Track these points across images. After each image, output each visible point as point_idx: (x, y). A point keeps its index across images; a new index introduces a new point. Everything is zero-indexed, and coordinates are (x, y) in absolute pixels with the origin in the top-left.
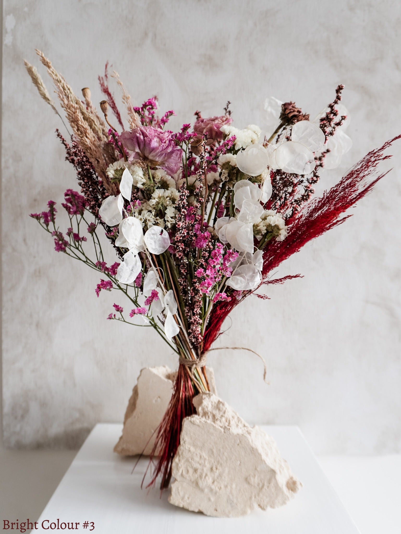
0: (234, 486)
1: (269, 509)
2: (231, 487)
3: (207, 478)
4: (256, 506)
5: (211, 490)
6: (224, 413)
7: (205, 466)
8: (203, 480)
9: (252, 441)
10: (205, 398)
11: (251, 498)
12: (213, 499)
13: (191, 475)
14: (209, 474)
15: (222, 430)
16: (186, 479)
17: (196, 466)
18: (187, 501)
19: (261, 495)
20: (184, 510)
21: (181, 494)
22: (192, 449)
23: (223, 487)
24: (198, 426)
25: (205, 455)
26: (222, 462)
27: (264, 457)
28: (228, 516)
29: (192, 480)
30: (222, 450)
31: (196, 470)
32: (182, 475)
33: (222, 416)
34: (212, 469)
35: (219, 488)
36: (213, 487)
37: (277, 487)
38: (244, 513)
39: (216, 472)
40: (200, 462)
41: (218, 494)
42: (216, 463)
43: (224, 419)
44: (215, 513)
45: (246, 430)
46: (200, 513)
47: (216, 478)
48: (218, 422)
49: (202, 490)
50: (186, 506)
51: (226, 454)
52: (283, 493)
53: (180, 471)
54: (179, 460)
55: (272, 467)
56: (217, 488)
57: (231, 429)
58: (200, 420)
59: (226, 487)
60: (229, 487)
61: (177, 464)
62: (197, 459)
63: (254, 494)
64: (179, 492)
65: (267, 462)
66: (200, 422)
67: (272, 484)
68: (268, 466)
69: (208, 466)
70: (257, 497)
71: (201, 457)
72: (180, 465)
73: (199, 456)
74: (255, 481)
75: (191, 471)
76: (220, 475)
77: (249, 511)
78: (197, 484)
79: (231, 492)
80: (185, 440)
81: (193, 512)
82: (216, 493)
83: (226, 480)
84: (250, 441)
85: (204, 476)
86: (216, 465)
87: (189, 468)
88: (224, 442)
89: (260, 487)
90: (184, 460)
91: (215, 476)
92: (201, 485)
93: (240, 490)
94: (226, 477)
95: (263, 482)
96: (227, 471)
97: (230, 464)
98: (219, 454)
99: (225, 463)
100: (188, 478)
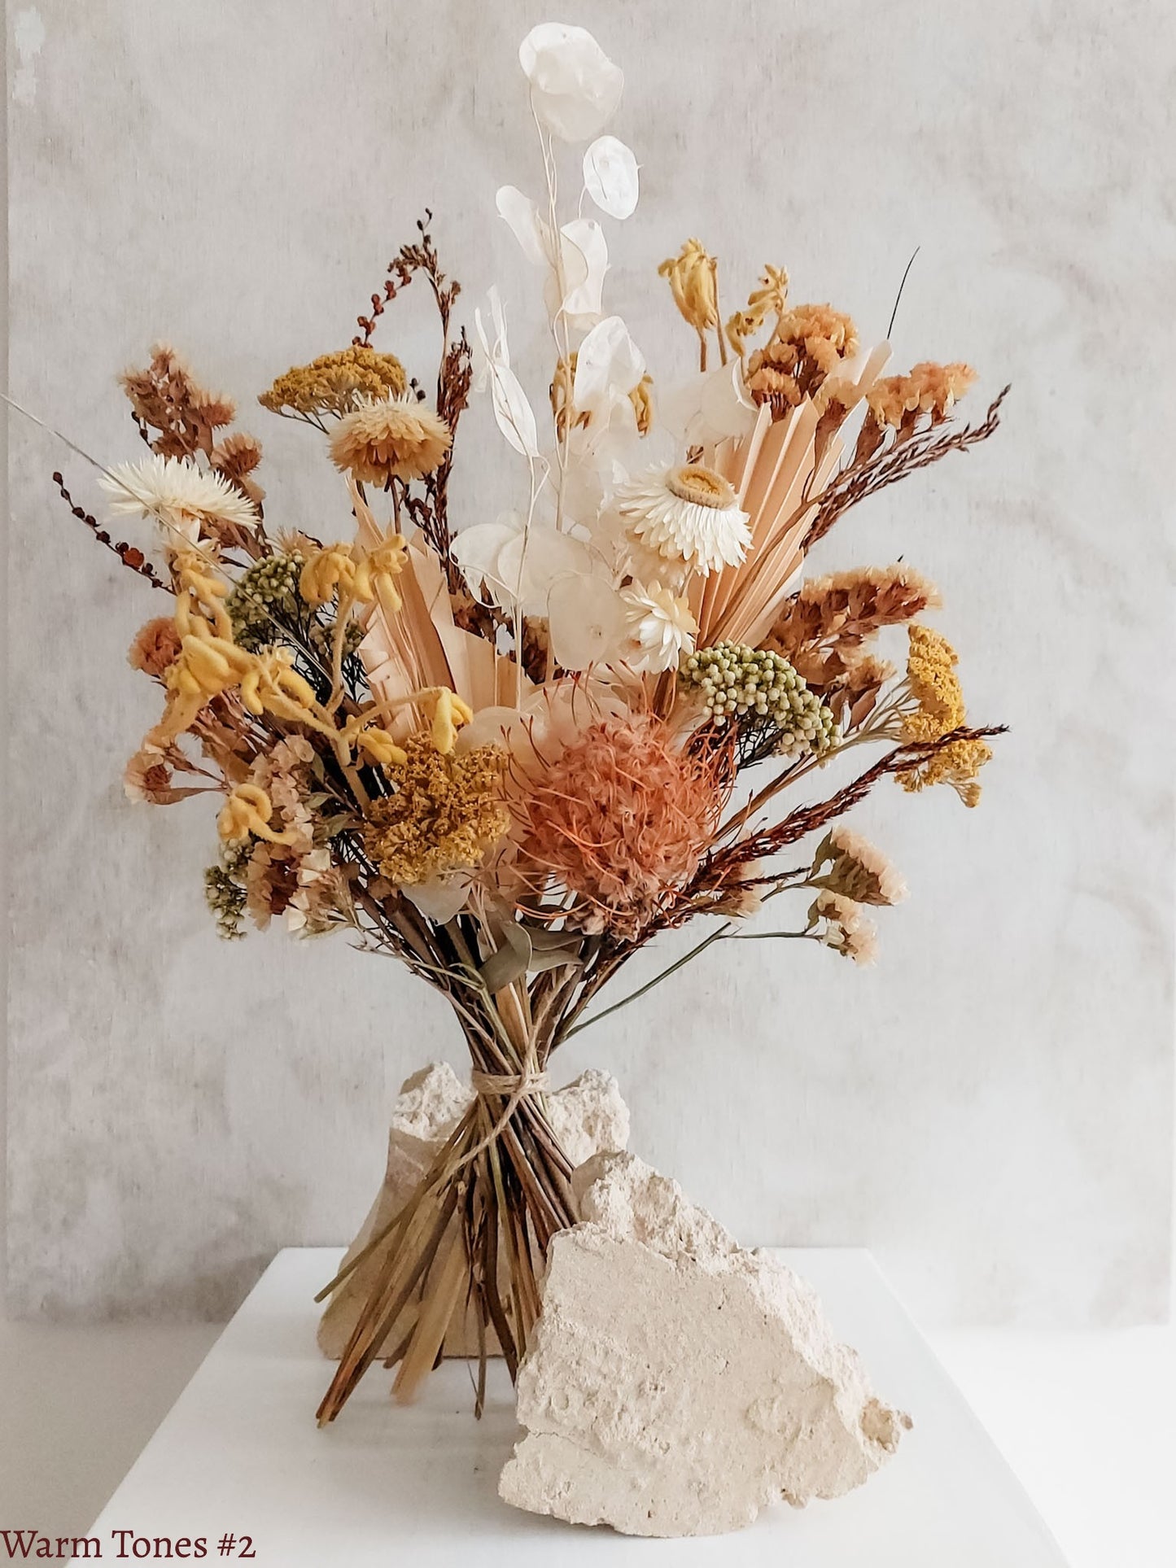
0: (708, 1438)
1: (813, 1502)
2: (701, 1444)
3: (625, 1416)
4: (774, 1495)
5: (640, 1455)
6: (674, 1212)
7: (621, 1382)
8: (613, 1423)
9: (762, 1294)
10: (610, 1169)
11: (760, 1471)
12: (643, 1483)
13: (577, 1414)
14: (631, 1404)
15: (672, 1264)
16: (560, 1424)
17: (592, 1381)
18: (564, 1494)
19: (790, 1460)
20: (553, 1523)
21: (546, 1473)
22: (580, 1330)
23: (673, 1442)
24: (598, 1254)
25: (617, 1345)
26: (673, 1365)
27: (797, 1342)
28: (688, 1533)
29: (580, 1428)
30: (670, 1326)
31: (590, 1397)
32: (548, 1414)
33: (666, 1222)
34: (640, 1390)
35: (665, 1446)
36: (645, 1445)
37: (838, 1430)
38: (739, 1522)
39: (654, 1398)
40: (605, 1370)
41: (659, 1466)
42: (653, 1370)
43: (672, 1231)
44: (649, 1525)
45: (741, 1260)
46: (606, 1528)
47: (653, 1417)
48: (656, 1241)
49: (612, 1459)
50: (560, 1513)
51: (683, 1339)
52: (854, 1451)
53: (544, 1402)
54: (540, 1368)
55: (823, 1370)
56: (657, 1445)
57: (696, 1259)
58: (603, 1235)
59: (685, 1442)
60: (693, 1442)
61: (534, 1380)
62: (596, 1361)
63: (768, 1458)
64: (537, 1469)
65: (805, 1357)
66: (604, 1241)
67: (823, 1425)
68: (809, 1370)
69: (630, 1380)
70: (778, 1467)
71: (607, 1353)
72: (541, 1382)
73: (600, 1352)
74: (771, 1418)
75: (576, 1398)
76: (667, 1408)
77: (754, 1513)
78: (596, 1441)
79: (699, 1459)
80: (556, 1301)
81: (582, 1527)
82: (654, 1463)
83: (685, 1419)
84: (757, 1293)
85: (616, 1413)
86: (653, 1376)
87: (569, 1391)
88: (676, 1302)
89: (788, 1437)
90: (556, 1365)
91: (649, 1410)
92: (606, 1440)
93: (727, 1447)
94: (685, 1413)
95: (795, 1418)
96: (686, 1394)
97: (695, 1371)
98: (662, 1341)
99: (681, 1366)
100: (565, 1421)
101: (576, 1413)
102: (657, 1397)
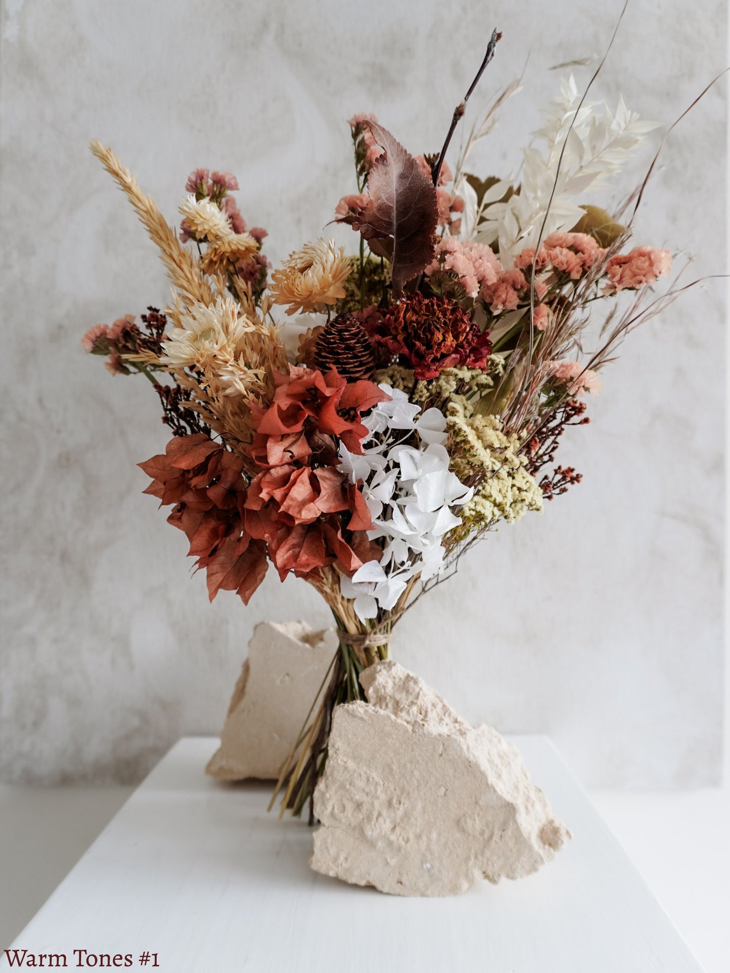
0: (434, 836)
1: (503, 880)
2: (429, 839)
3: (381, 820)
4: (478, 874)
5: (390, 844)
6: (417, 697)
7: (378, 798)
8: (373, 823)
9: (468, 748)
10: (380, 671)
11: (468, 859)
12: (393, 862)
14: (384, 812)
15: (410, 728)
16: (340, 821)
17: (360, 797)
18: (344, 865)
19: (488, 853)
20: (340, 883)
21: (333, 851)
22: (351, 764)
23: (411, 837)
24: (362, 719)
25: (375, 775)
26: (411, 790)
27: (492, 779)
28: (424, 895)
29: (353, 825)
30: (409, 765)
31: (359, 806)
32: (332, 815)
33: (412, 703)
34: (390, 803)
35: (406, 839)
36: (393, 837)
37: (519, 837)
38: (454, 890)
39: (398, 809)
40: (367, 790)
41: (403, 851)
42: (398, 792)
43: (414, 709)
44: (398, 888)
45: (458, 727)
46: (371, 888)
47: (398, 820)
48: (404, 715)
49: (372, 844)
50: (342, 876)
51: (416, 773)
52: (530, 848)
53: (330, 808)
54: (327, 787)
55: (509, 798)
56: (401, 839)
57: (426, 725)
58: (366, 708)
59: (418, 837)
60: (424, 838)
61: (323, 794)
62: (361, 784)
63: (473, 851)
64: (327, 848)
65: (497, 789)
66: (366, 711)
67: (509, 832)
68: (499, 798)
69: (383, 797)
70: (480, 857)
71: (368, 780)
72: (328, 795)
73: (364, 778)
74: (475, 825)
75: (349, 806)
76: (406, 815)
77: (465, 885)
78: (362, 832)
79: (428, 848)
80: (336, 747)
81: (356, 887)
82: (399, 849)
83: (419, 824)
84: (465, 748)
85: (375, 817)
86: (398, 796)
87: (345, 802)
88: (412, 751)
89: (486, 838)
90: (337, 785)
91: (396, 816)
92: (369, 833)
93: (446, 843)
94: (418, 819)
95: (490, 828)
96: (419, 806)
97: (425, 794)
98: (404, 775)
99: (416, 791)
100: (343, 820)
101: (350, 816)
102: (401, 809)
